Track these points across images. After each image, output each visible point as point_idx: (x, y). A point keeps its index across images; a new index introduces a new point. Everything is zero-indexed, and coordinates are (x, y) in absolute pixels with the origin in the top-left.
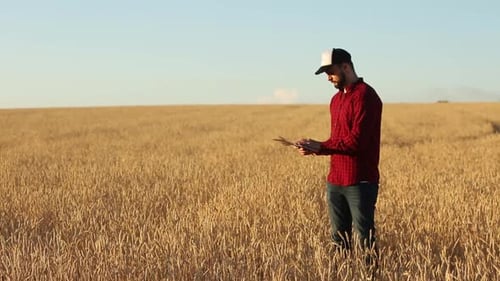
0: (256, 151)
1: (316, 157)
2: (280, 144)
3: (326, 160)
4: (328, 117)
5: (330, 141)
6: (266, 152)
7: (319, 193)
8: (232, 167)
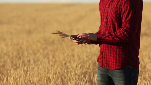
0: (39, 41)
1: (88, 46)
2: (58, 37)
3: (96, 48)
4: (98, 14)
5: (99, 33)
6: (47, 42)
7: (90, 76)
8: (19, 54)
